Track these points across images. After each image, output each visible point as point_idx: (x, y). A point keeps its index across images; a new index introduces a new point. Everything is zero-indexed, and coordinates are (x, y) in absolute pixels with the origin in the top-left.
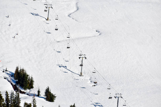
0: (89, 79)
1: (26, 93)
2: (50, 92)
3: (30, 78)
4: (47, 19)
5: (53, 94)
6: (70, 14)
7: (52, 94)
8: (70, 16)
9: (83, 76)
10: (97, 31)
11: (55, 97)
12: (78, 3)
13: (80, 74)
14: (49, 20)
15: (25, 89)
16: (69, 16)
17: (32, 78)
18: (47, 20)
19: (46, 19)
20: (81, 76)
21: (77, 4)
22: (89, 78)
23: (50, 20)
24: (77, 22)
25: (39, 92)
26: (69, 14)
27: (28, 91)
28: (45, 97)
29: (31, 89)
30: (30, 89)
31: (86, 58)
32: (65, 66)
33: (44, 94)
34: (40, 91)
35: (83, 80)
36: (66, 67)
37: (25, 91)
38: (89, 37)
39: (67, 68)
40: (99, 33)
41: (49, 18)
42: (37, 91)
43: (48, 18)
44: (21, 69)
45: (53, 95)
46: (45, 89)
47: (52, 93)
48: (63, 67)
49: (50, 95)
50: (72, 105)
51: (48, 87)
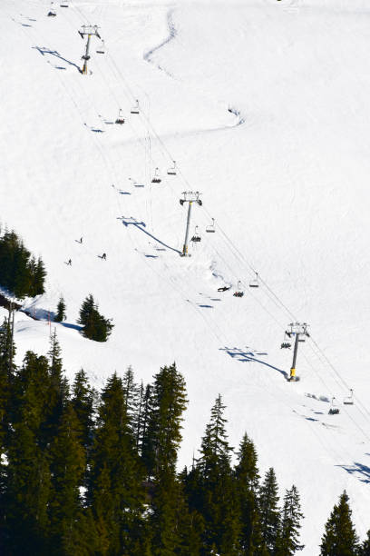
0: (208, 267)
1: (22, 309)
2: (96, 313)
3: (37, 263)
4: (82, 69)
5: (106, 318)
6: (151, 52)
7: (102, 317)
8: (151, 57)
9: (190, 256)
10: (230, 111)
11: (111, 327)
12: (173, 15)
13: (181, 251)
14: (89, 73)
15: (20, 296)
16: (146, 57)
17: (40, 263)
18: (81, 72)
19: (79, 68)
20: (184, 255)
21: (169, 16)
22: (208, 263)
23: (91, 73)
24: (170, 78)
25: (61, 307)
26: (147, 52)
27: (27, 302)
28: (82, 326)
29: (38, 296)
30: (34, 296)
31: (200, 203)
32: (142, 223)
33: (78, 317)
34: (65, 303)
35: (191, 269)
36: (144, 225)
37: (19, 303)
38: (209, 131)
39: (145, 229)
40: (238, 118)
41: (88, 68)
42: (57, 303)
43: (85, 66)
44: (6, 234)
45: (104, 321)
46: (82, 303)
47: (101, 314)
48: (134, 224)
49: (94, 320)
50: (168, 367)
51: (91, 297)
